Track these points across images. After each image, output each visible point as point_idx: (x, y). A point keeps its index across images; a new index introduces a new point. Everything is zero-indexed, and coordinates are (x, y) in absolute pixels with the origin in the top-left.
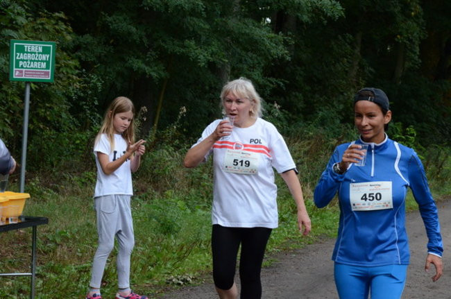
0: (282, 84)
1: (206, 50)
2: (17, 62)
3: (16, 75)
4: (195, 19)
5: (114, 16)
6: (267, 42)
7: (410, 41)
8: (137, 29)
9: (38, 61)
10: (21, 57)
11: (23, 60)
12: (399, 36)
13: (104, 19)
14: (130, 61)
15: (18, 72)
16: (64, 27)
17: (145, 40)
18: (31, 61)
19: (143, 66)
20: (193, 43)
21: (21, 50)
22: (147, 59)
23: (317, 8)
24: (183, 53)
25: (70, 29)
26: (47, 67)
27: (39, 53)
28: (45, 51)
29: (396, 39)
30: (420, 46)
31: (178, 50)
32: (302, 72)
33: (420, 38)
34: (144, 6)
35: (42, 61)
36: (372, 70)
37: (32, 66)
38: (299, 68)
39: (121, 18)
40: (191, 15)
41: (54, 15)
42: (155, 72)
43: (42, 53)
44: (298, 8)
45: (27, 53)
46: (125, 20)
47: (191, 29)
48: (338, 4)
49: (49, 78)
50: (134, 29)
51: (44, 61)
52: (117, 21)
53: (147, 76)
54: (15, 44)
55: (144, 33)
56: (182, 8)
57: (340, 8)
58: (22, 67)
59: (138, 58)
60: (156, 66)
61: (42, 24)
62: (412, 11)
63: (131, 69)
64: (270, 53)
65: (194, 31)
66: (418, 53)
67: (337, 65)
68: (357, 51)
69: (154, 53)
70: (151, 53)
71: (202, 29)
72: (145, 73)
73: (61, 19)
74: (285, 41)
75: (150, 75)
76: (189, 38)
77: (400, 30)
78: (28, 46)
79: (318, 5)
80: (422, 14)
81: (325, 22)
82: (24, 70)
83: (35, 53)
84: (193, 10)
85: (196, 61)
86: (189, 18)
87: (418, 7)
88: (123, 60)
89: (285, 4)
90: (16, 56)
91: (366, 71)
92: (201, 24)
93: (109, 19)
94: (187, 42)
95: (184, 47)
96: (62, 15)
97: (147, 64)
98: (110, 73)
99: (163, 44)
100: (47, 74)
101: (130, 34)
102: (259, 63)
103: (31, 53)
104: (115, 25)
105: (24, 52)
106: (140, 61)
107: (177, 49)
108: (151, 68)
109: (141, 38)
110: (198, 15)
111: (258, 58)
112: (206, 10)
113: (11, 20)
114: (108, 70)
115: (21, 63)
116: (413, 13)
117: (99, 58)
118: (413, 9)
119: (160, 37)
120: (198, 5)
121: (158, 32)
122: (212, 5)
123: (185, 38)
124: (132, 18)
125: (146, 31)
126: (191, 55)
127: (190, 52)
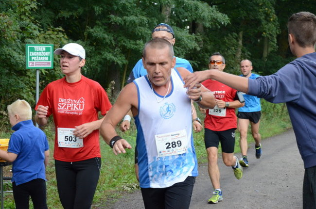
0: (196, 64)
2: (31, 57)
4: (142, 28)
5: (94, 29)
6: (185, 39)
7: (271, 35)
8: (108, 35)
9: (43, 56)
10: (33, 54)
11: (34, 56)
12: (264, 33)
13: (88, 31)
14: (105, 55)
15: (31, 64)
16: (63, 35)
17: (113, 42)
18: (39, 56)
19: (113, 57)
20: (141, 42)
21: (32, 50)
22: (115, 53)
23: (214, 18)
24: (136, 48)
25: (66, 36)
26: (49, 60)
27: (43, 51)
28: (47, 50)
29: (263, 35)
30: (277, 38)
33: (276, 33)
34: (112, 22)
35: (45, 56)
36: (249, 53)
37: (39, 59)
39: (98, 29)
40: (140, 26)
41: (56, 29)
42: (120, 60)
43: (45, 51)
44: (203, 19)
45: (36, 51)
47: (140, 34)
48: (226, 16)
49: (51, 66)
50: (106, 36)
51: (47, 56)
52: (96, 31)
53: (116, 64)
54: (29, 46)
55: (112, 38)
56: (134, 22)
57: (228, 18)
58: (34, 60)
59: (110, 52)
60: (120, 57)
61: (49, 35)
62: (271, 18)
63: (105, 59)
64: (188, 46)
65: (142, 35)
66: (276, 42)
67: (229, 51)
68: (240, 42)
69: (119, 49)
70: (117, 50)
71: (146, 33)
72: (113, 62)
73: (60, 31)
74: (196, 38)
76: (139, 39)
77: (264, 29)
78: (37, 47)
79: (215, 17)
80: (277, 19)
81: (219, 27)
82: (35, 62)
83: (41, 51)
84: (141, 23)
86: (138, 27)
87: (275, 15)
88: (100, 54)
89: (195, 17)
90: (30, 54)
91: (246, 54)
92: (146, 31)
93: (91, 30)
95: (136, 44)
96: (61, 29)
97: (115, 56)
99: (124, 44)
100: (49, 63)
101: (104, 39)
102: (182, 53)
103: (39, 52)
104: (95, 34)
105: (34, 51)
106: (111, 54)
107: (133, 46)
108: (117, 57)
109: (111, 41)
110: (144, 26)
111: (182, 49)
112: (148, 23)
113: (30, 33)
114: (92, 60)
115: (33, 58)
116: (272, 19)
118: (271, 17)
119: (122, 40)
120: (143, 20)
121: (120, 37)
122: (152, 19)
123: (137, 40)
124: (105, 29)
125: (113, 36)
126: (141, 49)
127: (140, 47)
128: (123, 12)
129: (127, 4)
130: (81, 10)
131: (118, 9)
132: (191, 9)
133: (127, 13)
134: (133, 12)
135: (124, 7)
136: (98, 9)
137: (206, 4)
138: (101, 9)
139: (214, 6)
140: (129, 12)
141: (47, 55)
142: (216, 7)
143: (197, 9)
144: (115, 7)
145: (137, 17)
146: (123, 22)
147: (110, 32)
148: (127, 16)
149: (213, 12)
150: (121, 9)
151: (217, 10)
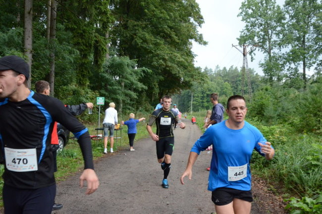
9: (101, 101)
11: (99, 101)
82: (99, 103)
94: (117, 95)
100: (103, 103)
105: (99, 99)
118: (156, 86)
134: (115, 85)
141: (103, 100)
142: (143, 84)
143: (137, 84)
144: (109, 83)
146: (112, 88)
147: (107, 92)
149: (141, 85)
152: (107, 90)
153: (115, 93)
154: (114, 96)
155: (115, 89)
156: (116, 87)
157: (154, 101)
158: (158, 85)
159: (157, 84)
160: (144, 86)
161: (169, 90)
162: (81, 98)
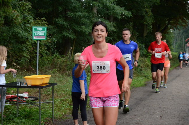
1: (88, 29)
2: (35, 33)
3: (34, 38)
4: (84, 19)
5: (58, 19)
8: (66, 23)
9: (41, 33)
10: (36, 32)
11: (36, 33)
13: (55, 20)
14: (64, 33)
15: (35, 37)
16: (45, 22)
17: (69, 27)
18: (39, 33)
19: (68, 35)
20: (84, 27)
21: (36, 30)
22: (70, 32)
23: (123, 14)
24: (81, 30)
25: (47, 23)
26: (44, 35)
27: (41, 30)
28: (43, 30)
29: (144, 23)
30: (152, 25)
31: (79, 29)
32: (116, 35)
33: (152, 22)
34: (68, 16)
36: (138, 34)
37: (39, 35)
38: (115, 34)
40: (83, 18)
41: (41, 19)
42: (72, 36)
43: (42, 31)
44: (117, 14)
45: (38, 30)
46: (62, 20)
47: (83, 23)
48: (130, 12)
49: (45, 39)
50: (65, 23)
53: (70, 38)
54: (34, 28)
55: (68, 24)
56: (80, 16)
57: (131, 13)
58: (36, 35)
59: (67, 32)
60: (72, 34)
61: (38, 22)
63: (64, 36)
64: (109, 29)
69: (72, 30)
71: (87, 22)
72: (69, 37)
74: (113, 25)
75: (71, 38)
78: (38, 28)
80: (152, 15)
81: (126, 18)
82: (37, 36)
84: (84, 16)
85: (85, 33)
87: (151, 13)
88: (61, 33)
89: (113, 13)
90: (34, 32)
91: (136, 34)
92: (87, 21)
94: (82, 26)
95: (81, 28)
96: (44, 19)
98: (57, 37)
99: (74, 27)
100: (44, 37)
101: (64, 25)
103: (39, 31)
104: (59, 22)
105: (37, 30)
106: (67, 33)
108: (71, 35)
109: (67, 26)
110: (86, 18)
112: (88, 16)
113: (28, 21)
114: (57, 36)
115: (36, 34)
116: (149, 15)
117: (54, 33)
118: (149, 13)
119: (73, 25)
120: (85, 15)
121: (73, 24)
122: (90, 14)
123: (81, 25)
124: (64, 19)
125: (69, 23)
126: (84, 31)
127: (83, 30)
128: (74, 10)
129: (76, 6)
130: (51, 9)
131: (71, 8)
132: (111, 9)
133: (76, 11)
134: (80, 10)
135: (75, 7)
136: (60, 8)
137: (119, 6)
138: (62, 8)
139: (123, 7)
140: (78, 10)
141: (43, 32)
142: (124, 8)
143: (114, 9)
144: (70, 7)
145: (82, 13)
146: (74, 16)
147: (67, 21)
148: (76, 12)
149: (122, 10)
150: (73, 9)
151: (125, 10)
152: (66, 18)
153: (79, 24)
154: (77, 28)
155: (79, 16)
156: (80, 13)
157: (147, 36)
158: (152, 11)
159: (149, 10)
160: (126, 13)
161: (169, 20)
162: (16, 30)
